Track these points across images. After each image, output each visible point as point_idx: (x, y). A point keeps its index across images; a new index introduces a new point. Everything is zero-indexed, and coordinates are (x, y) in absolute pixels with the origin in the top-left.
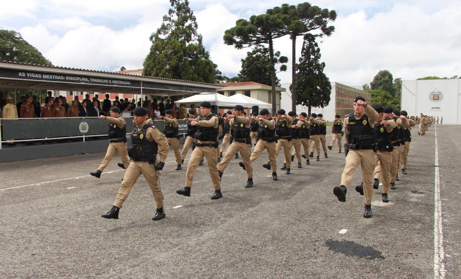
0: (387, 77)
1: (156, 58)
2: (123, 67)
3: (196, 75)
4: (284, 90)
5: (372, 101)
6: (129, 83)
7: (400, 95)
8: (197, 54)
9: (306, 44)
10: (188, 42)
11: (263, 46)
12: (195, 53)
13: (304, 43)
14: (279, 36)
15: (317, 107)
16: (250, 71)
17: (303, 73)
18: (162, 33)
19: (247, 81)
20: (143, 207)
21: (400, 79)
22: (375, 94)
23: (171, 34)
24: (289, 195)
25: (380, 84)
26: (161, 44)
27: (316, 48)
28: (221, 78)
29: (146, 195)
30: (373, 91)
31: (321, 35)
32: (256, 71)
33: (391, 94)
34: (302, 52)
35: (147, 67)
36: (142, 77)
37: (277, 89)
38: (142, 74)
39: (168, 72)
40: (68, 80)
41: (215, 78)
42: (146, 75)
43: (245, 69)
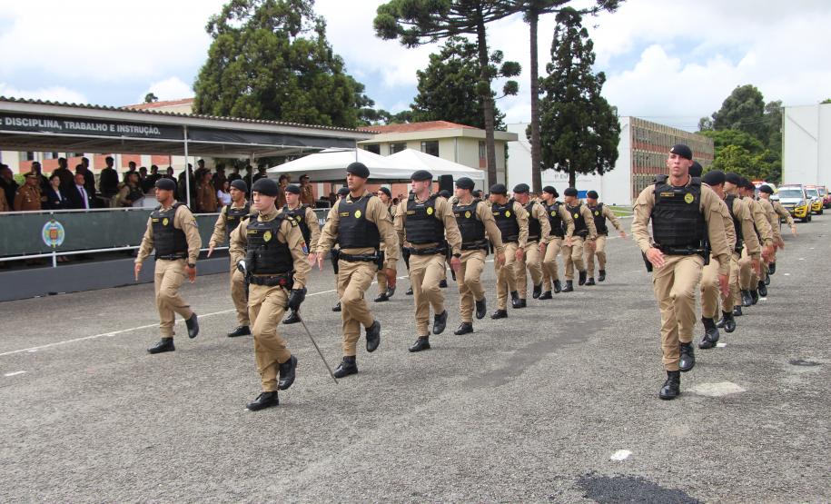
0: (751, 101)
1: (222, 72)
2: (151, 95)
3: (314, 108)
4: (514, 137)
5: (715, 157)
6: (156, 131)
7: (779, 139)
8: (316, 60)
9: (560, 33)
10: (294, 35)
11: (465, 40)
12: (310, 58)
13: (558, 29)
14: (499, 16)
15: (589, 174)
16: (438, 97)
17: (556, 99)
18: (235, 14)
19: (431, 120)
20: (177, 410)
21: (780, 103)
22: (723, 141)
23: (254, 17)
24: (508, 374)
25: (735, 118)
26: (232, 39)
27: (584, 41)
28: (372, 115)
29: (188, 384)
30: (718, 133)
31: (596, 10)
32: (451, 96)
33: (760, 138)
34: (553, 50)
35: (202, 95)
36: (191, 117)
37: (497, 135)
38: (193, 110)
39: (251, 103)
40: (11, 127)
41: (360, 115)
42: (200, 111)
43: (426, 92)
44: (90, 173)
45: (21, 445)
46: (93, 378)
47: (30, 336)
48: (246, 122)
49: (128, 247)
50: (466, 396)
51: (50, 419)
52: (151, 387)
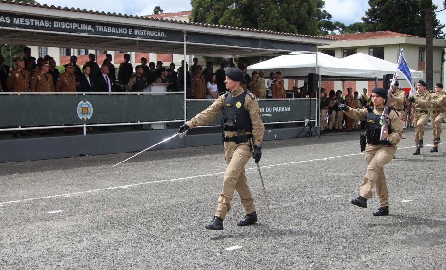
3: (284, 20)
6: (163, 35)
16: (386, 11)
19: (379, 30)
20: (173, 245)
28: (331, 26)
29: (182, 227)
32: (397, 10)
35: (198, 7)
37: (436, 42)
38: (190, 20)
39: (235, 15)
40: (58, 29)
41: (320, 26)
42: (196, 21)
43: (376, 7)
44: (113, 66)
45: (59, 263)
46: (111, 218)
47: (67, 185)
48: (231, 29)
49: (139, 123)
50: (404, 252)
51: (80, 246)
52: (154, 227)
